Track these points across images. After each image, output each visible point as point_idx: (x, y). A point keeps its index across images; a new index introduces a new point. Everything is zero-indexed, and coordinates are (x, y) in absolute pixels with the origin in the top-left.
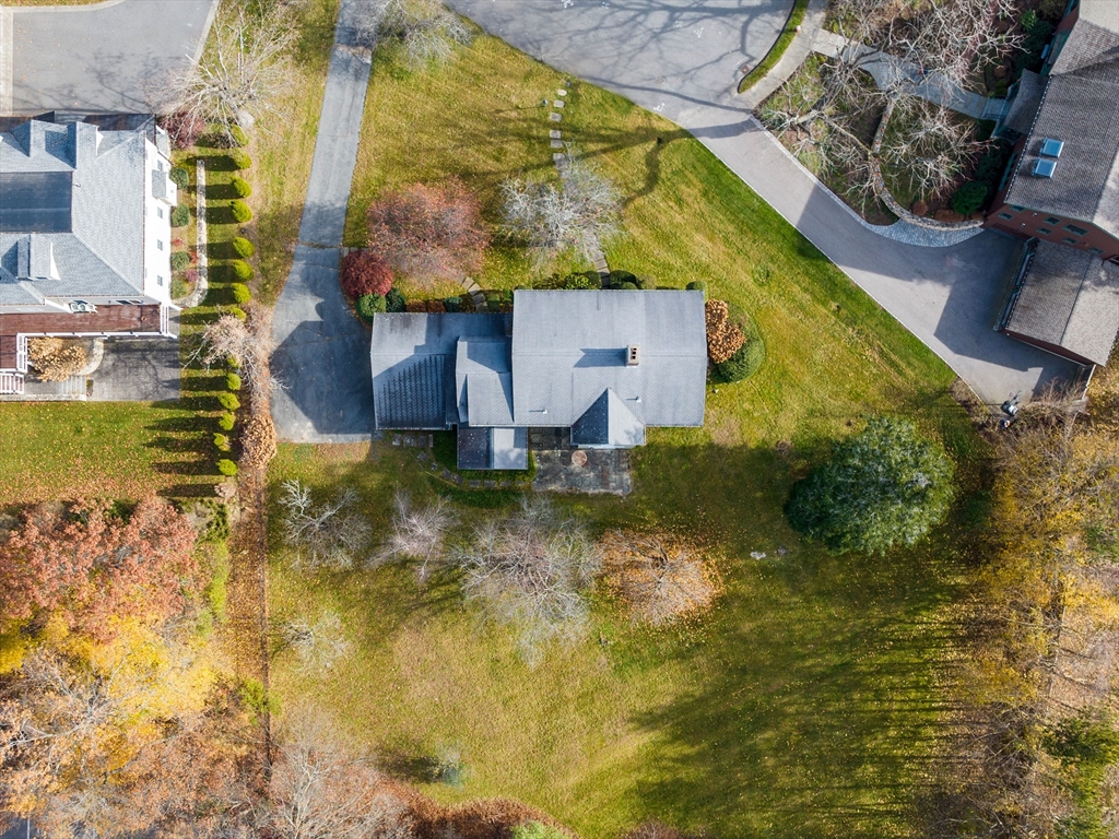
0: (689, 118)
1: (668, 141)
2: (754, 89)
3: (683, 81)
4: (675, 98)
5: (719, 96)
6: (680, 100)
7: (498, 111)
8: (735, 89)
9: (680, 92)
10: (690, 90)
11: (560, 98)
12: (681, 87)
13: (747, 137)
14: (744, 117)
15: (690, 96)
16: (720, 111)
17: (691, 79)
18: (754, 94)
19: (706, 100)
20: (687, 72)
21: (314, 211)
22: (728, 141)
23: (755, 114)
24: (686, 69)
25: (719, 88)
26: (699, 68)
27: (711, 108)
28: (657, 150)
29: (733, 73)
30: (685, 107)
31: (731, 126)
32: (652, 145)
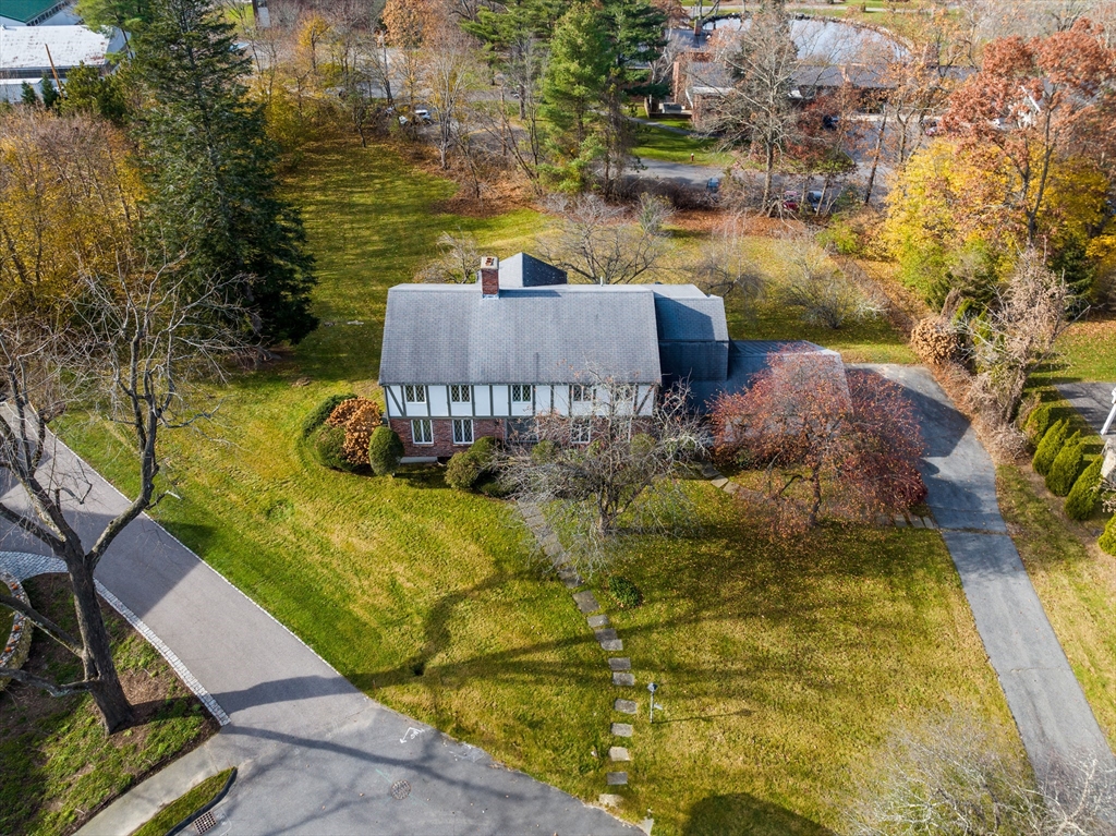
0: (353, 715)
1: (402, 669)
2: (200, 778)
3: (352, 786)
4: (378, 753)
5: (281, 760)
6: (367, 747)
7: (747, 713)
8: (241, 775)
9: (363, 764)
10: (341, 769)
11: (623, 742)
12: (360, 775)
13: (243, 683)
14: (240, 717)
15: (343, 756)
16: (285, 729)
17: (334, 793)
18: (202, 765)
19: (314, 752)
20: (343, 805)
21: (1006, 568)
22: (284, 673)
23: (214, 726)
24: (344, 812)
25: (278, 776)
26: (311, 818)
27: (303, 734)
28: (426, 655)
29: (238, 814)
30: (360, 735)
31: (271, 701)
32: (438, 660)
